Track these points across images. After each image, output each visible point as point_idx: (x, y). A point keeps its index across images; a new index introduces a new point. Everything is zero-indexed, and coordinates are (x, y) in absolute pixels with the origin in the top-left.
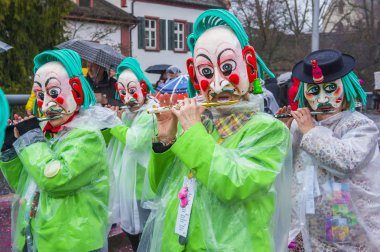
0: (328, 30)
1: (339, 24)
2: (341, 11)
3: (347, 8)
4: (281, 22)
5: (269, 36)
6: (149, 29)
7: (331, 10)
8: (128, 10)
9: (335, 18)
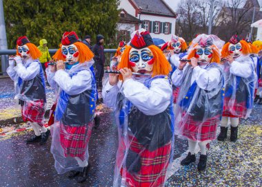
0: (217, 25)
1: (222, 23)
2: (223, 17)
3: (225, 16)
4: (198, 22)
5: (192, 27)
6: (146, 25)
7: (219, 17)
8: (138, 18)
9: (220, 20)
